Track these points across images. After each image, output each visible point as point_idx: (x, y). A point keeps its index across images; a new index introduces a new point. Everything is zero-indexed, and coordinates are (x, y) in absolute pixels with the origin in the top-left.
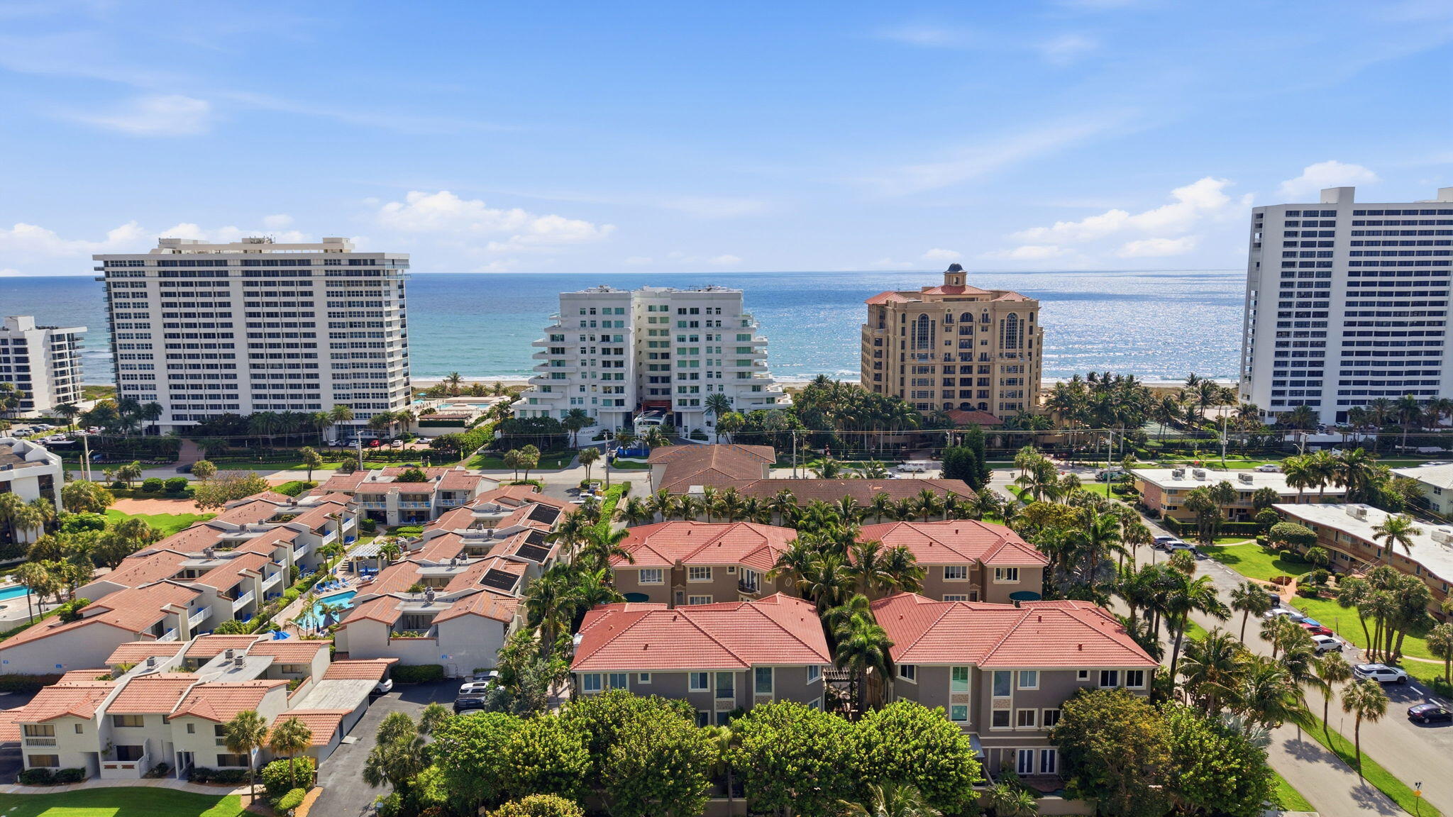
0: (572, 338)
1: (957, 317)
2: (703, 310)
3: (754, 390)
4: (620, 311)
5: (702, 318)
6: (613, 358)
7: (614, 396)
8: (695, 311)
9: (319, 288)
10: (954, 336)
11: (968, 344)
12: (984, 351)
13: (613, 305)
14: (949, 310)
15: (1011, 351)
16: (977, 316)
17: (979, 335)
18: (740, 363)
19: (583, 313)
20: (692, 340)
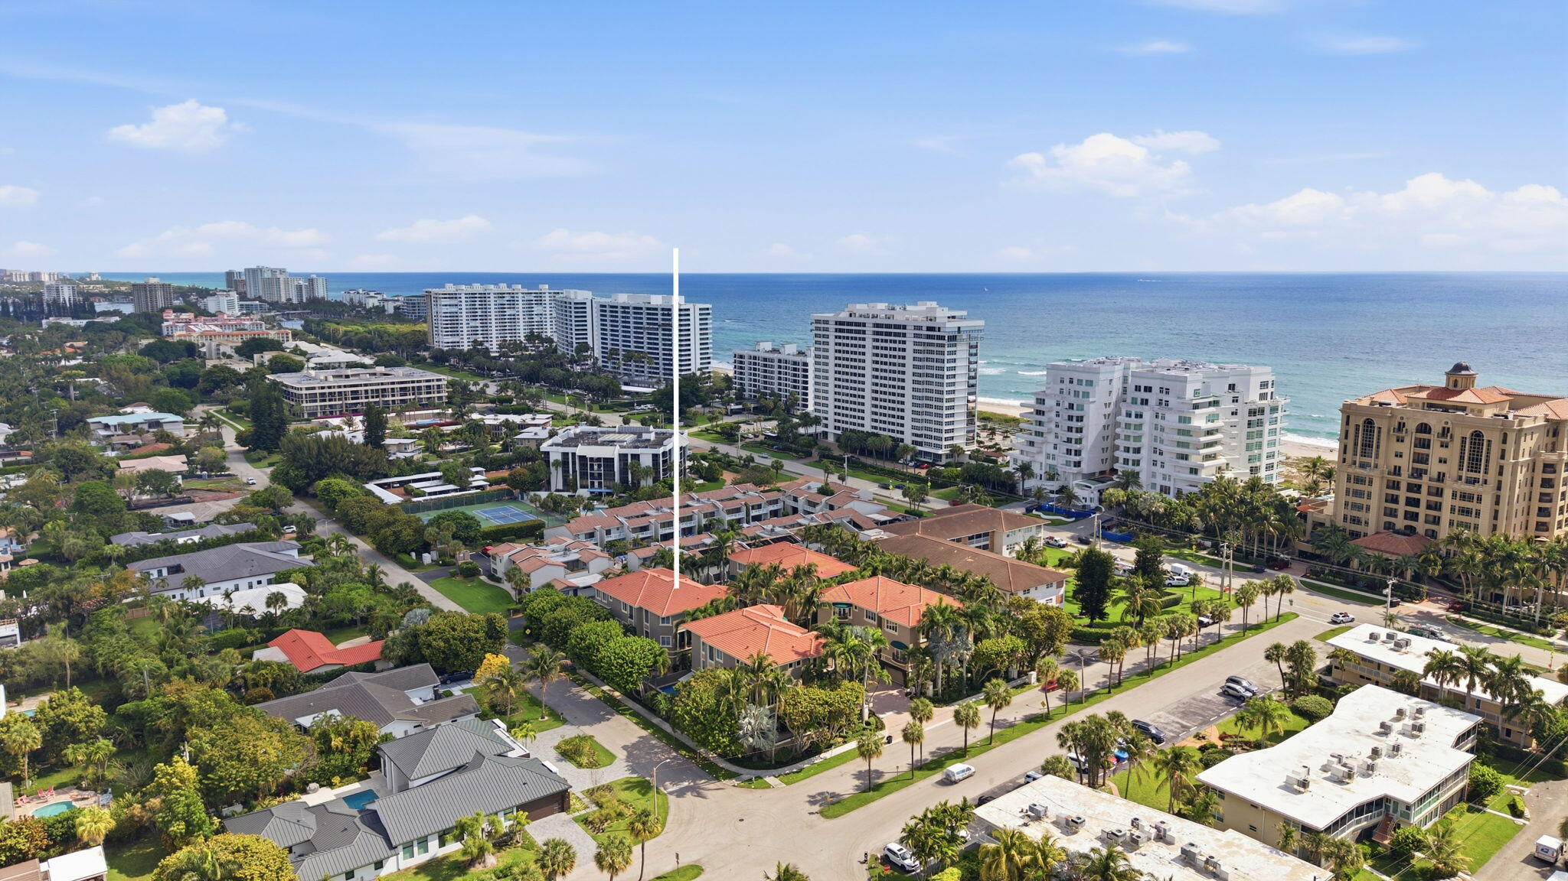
0: (1050, 403)
1: (1411, 426)
2: (1155, 390)
3: (1191, 472)
4: (1090, 383)
5: (1153, 397)
6: (1075, 424)
7: (1074, 458)
8: (1148, 389)
9: (910, 340)
10: (1407, 448)
11: (1422, 459)
12: (1442, 471)
13: (1085, 377)
14: (1402, 418)
15: (1473, 475)
16: (1436, 428)
17: (1435, 452)
18: (1180, 444)
19: (1062, 381)
20: (1137, 416)
